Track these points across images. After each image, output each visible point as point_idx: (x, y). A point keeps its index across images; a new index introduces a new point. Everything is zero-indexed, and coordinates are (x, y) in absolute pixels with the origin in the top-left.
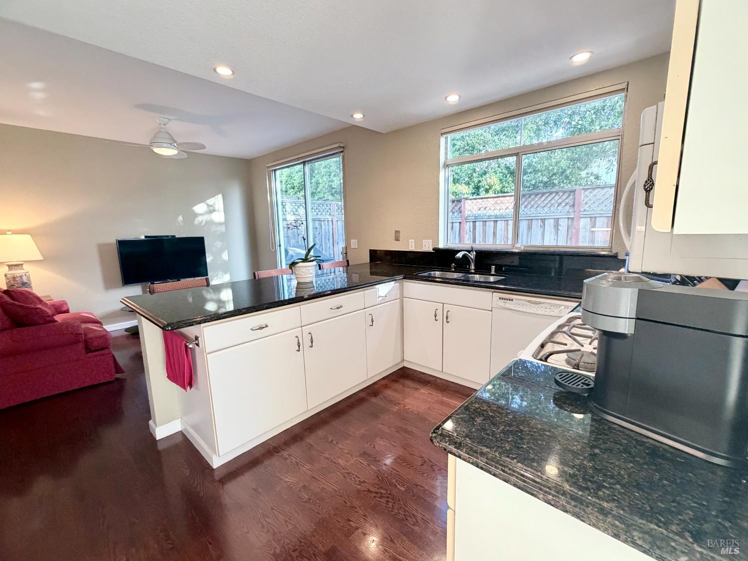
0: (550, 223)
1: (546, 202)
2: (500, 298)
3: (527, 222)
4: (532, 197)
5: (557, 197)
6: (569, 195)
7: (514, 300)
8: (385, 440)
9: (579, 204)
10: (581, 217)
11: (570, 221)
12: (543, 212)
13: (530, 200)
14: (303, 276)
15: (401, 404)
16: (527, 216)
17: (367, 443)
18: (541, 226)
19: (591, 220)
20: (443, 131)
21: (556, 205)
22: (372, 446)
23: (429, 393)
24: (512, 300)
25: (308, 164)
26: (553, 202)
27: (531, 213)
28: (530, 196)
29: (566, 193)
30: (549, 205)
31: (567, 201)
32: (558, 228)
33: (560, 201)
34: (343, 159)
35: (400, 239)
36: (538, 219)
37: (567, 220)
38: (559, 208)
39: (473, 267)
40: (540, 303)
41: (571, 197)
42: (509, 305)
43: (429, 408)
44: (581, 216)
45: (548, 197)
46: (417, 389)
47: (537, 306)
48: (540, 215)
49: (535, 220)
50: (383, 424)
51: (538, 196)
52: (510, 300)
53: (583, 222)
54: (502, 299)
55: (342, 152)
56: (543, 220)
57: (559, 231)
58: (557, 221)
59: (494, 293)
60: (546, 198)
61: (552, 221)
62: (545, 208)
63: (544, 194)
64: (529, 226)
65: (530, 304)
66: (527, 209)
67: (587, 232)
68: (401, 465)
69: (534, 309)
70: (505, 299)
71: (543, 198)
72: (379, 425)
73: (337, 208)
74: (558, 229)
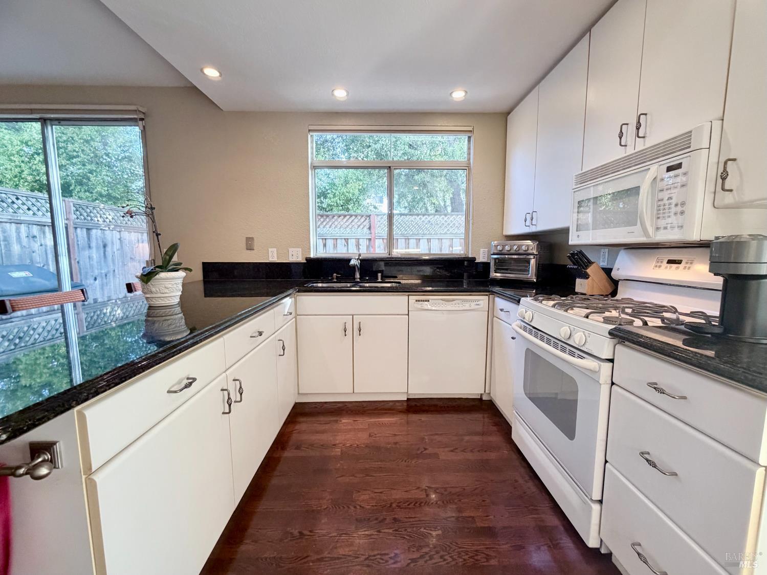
1: (347, 224)
2: (417, 301)
3: (332, 241)
4: (335, 218)
5: (356, 220)
6: (366, 219)
7: (430, 301)
8: (365, 492)
9: (374, 228)
12: (347, 233)
13: (334, 220)
14: (167, 295)
15: (338, 444)
16: (333, 235)
17: (349, 507)
18: (345, 245)
20: (311, 128)
22: (358, 507)
23: (355, 421)
24: (428, 301)
25: (52, 126)
26: (353, 223)
27: (336, 233)
28: (334, 216)
29: (363, 217)
30: (350, 226)
31: (364, 223)
32: (359, 247)
33: (359, 223)
34: (144, 132)
35: (255, 248)
39: (358, 275)
40: (453, 300)
41: (367, 221)
42: (427, 305)
43: (370, 436)
44: (376, 237)
45: (348, 219)
46: (336, 421)
47: (452, 303)
48: (343, 235)
49: (340, 240)
50: (342, 476)
52: (426, 301)
54: (419, 301)
55: (142, 119)
56: (347, 240)
58: (358, 240)
59: (410, 297)
60: (347, 220)
61: (354, 241)
62: (347, 229)
63: (345, 216)
64: (334, 245)
65: (446, 303)
66: (331, 229)
68: (410, 508)
69: (450, 307)
70: (421, 301)
71: (345, 220)
72: (338, 479)
73: (75, 209)
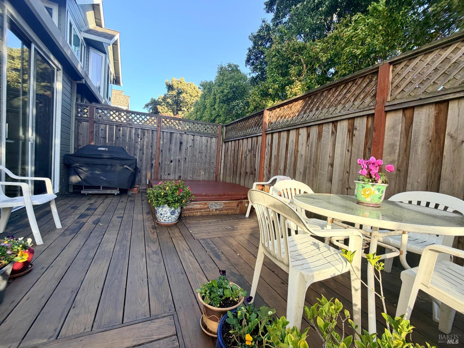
0: (343, 126)
1: (340, 97)
4: (324, 94)
5: (355, 87)
6: (371, 81)
9: (385, 92)
10: (386, 112)
11: (370, 119)
12: (336, 112)
18: (332, 132)
19: (404, 114)
21: (353, 99)
26: (348, 95)
30: (343, 101)
31: (367, 90)
32: (353, 133)
33: (357, 92)
36: (328, 123)
37: (365, 119)
38: (356, 103)
41: (373, 83)
44: (387, 109)
48: (333, 116)
51: (331, 92)
53: (390, 119)
56: (335, 123)
57: (354, 138)
58: (352, 121)
61: (346, 123)
66: (318, 111)
67: (396, 136)
74: (353, 135)
